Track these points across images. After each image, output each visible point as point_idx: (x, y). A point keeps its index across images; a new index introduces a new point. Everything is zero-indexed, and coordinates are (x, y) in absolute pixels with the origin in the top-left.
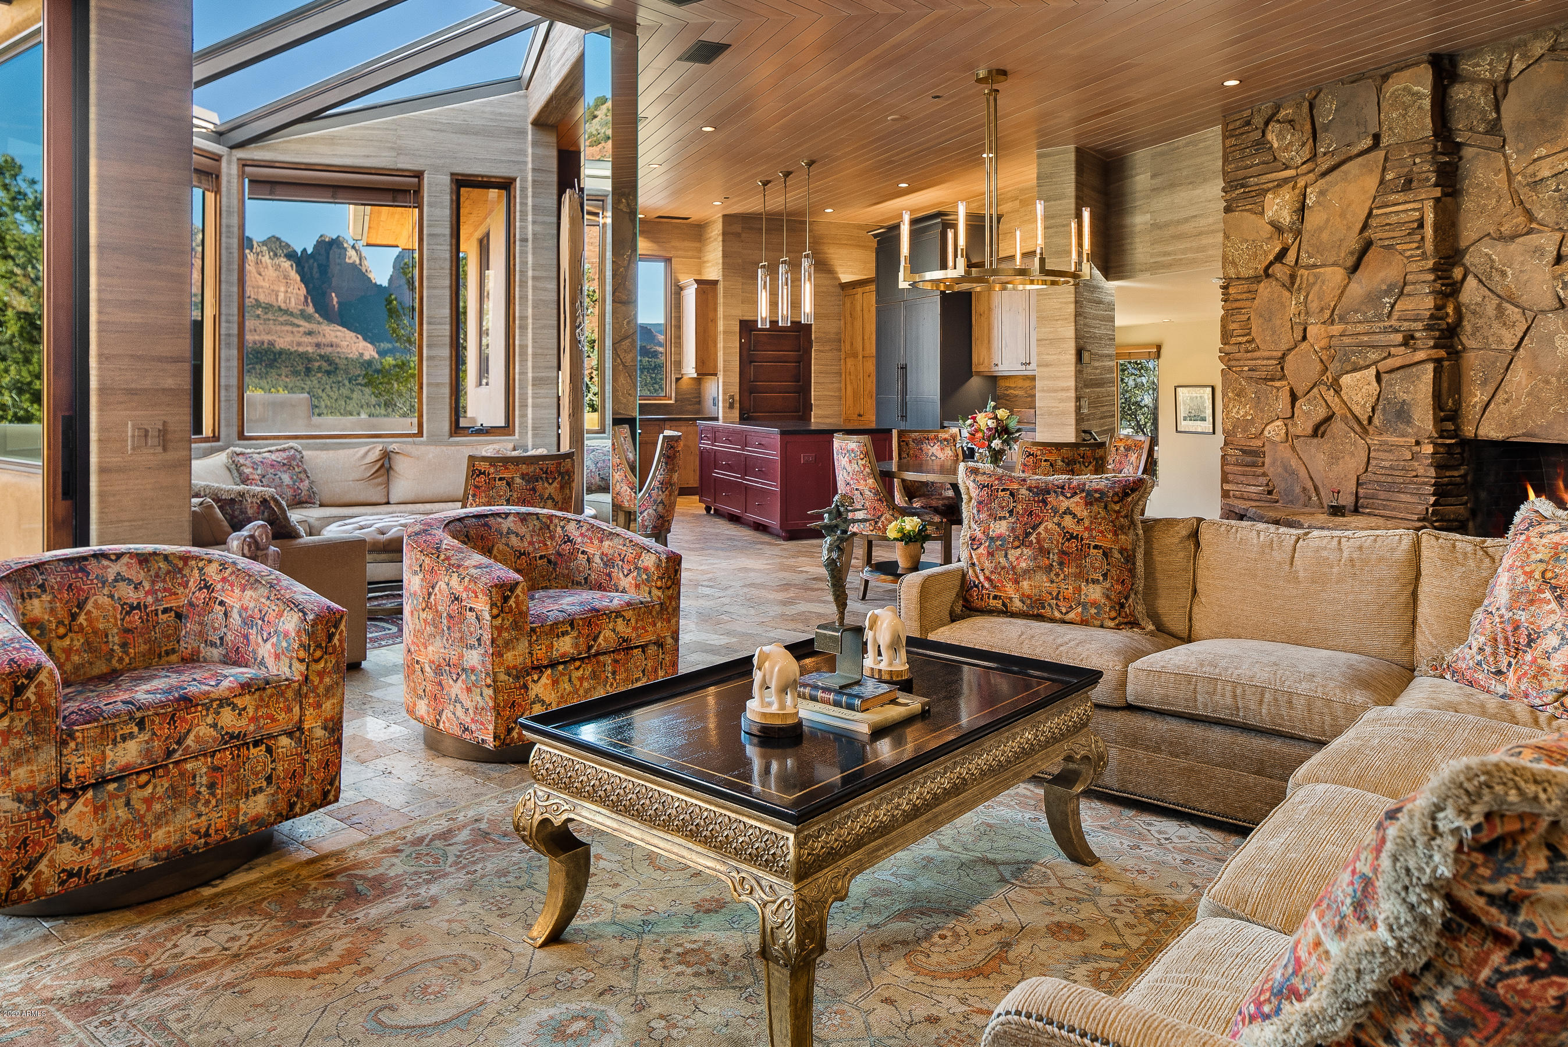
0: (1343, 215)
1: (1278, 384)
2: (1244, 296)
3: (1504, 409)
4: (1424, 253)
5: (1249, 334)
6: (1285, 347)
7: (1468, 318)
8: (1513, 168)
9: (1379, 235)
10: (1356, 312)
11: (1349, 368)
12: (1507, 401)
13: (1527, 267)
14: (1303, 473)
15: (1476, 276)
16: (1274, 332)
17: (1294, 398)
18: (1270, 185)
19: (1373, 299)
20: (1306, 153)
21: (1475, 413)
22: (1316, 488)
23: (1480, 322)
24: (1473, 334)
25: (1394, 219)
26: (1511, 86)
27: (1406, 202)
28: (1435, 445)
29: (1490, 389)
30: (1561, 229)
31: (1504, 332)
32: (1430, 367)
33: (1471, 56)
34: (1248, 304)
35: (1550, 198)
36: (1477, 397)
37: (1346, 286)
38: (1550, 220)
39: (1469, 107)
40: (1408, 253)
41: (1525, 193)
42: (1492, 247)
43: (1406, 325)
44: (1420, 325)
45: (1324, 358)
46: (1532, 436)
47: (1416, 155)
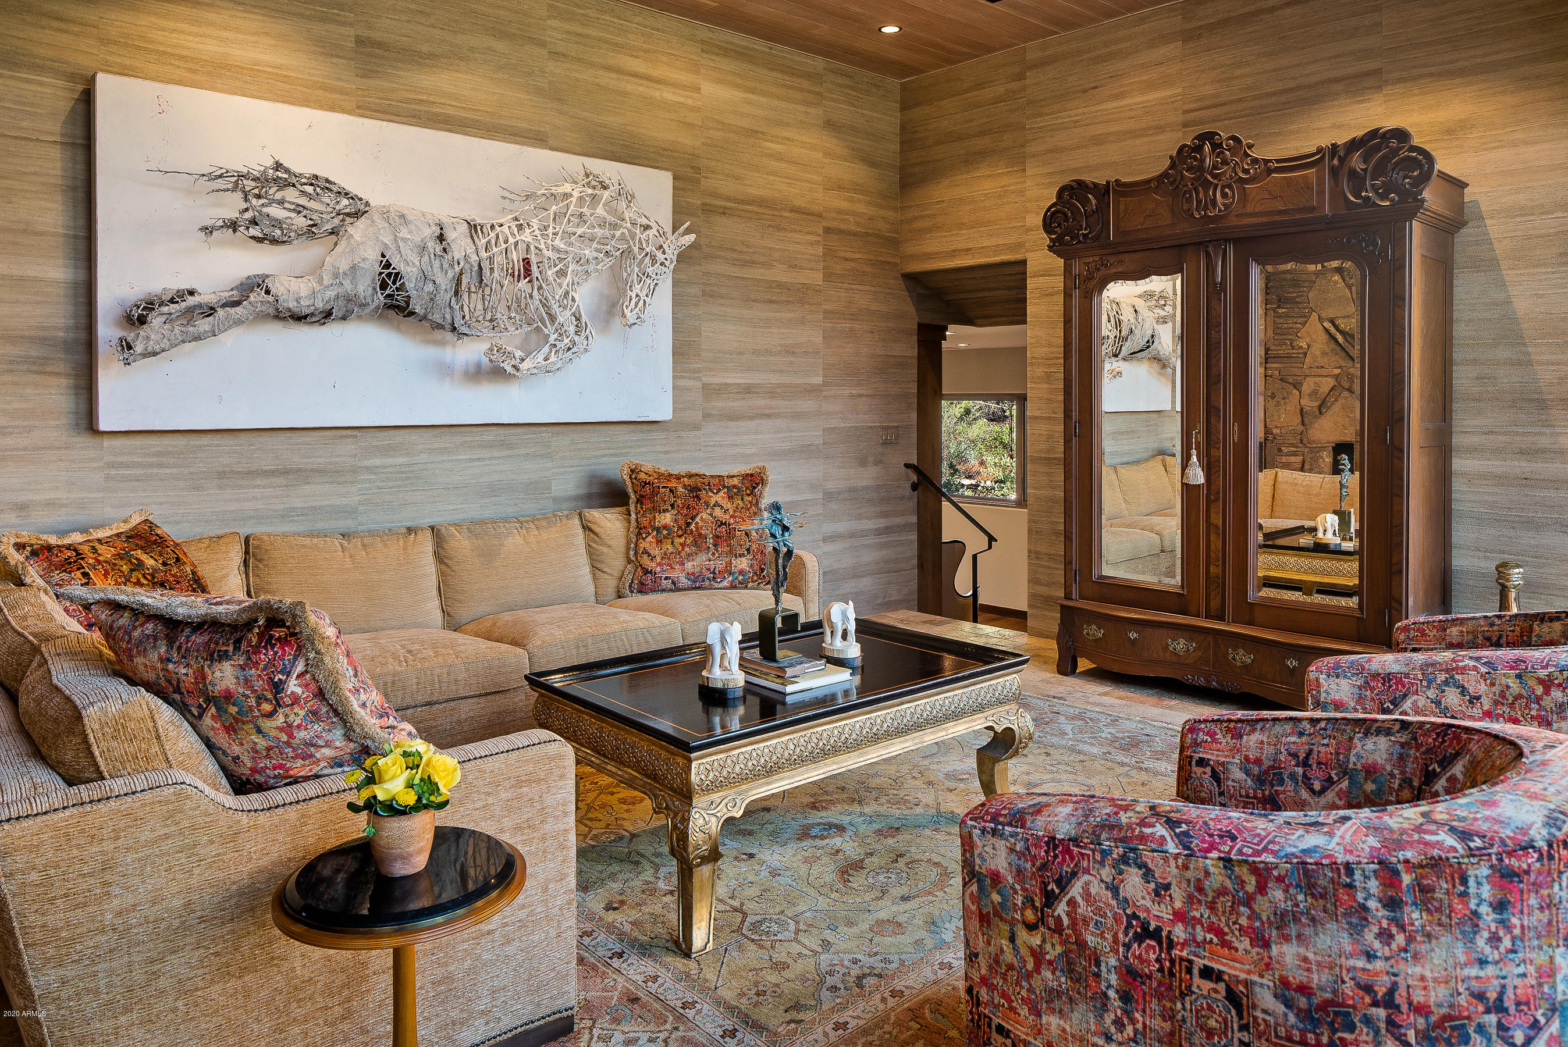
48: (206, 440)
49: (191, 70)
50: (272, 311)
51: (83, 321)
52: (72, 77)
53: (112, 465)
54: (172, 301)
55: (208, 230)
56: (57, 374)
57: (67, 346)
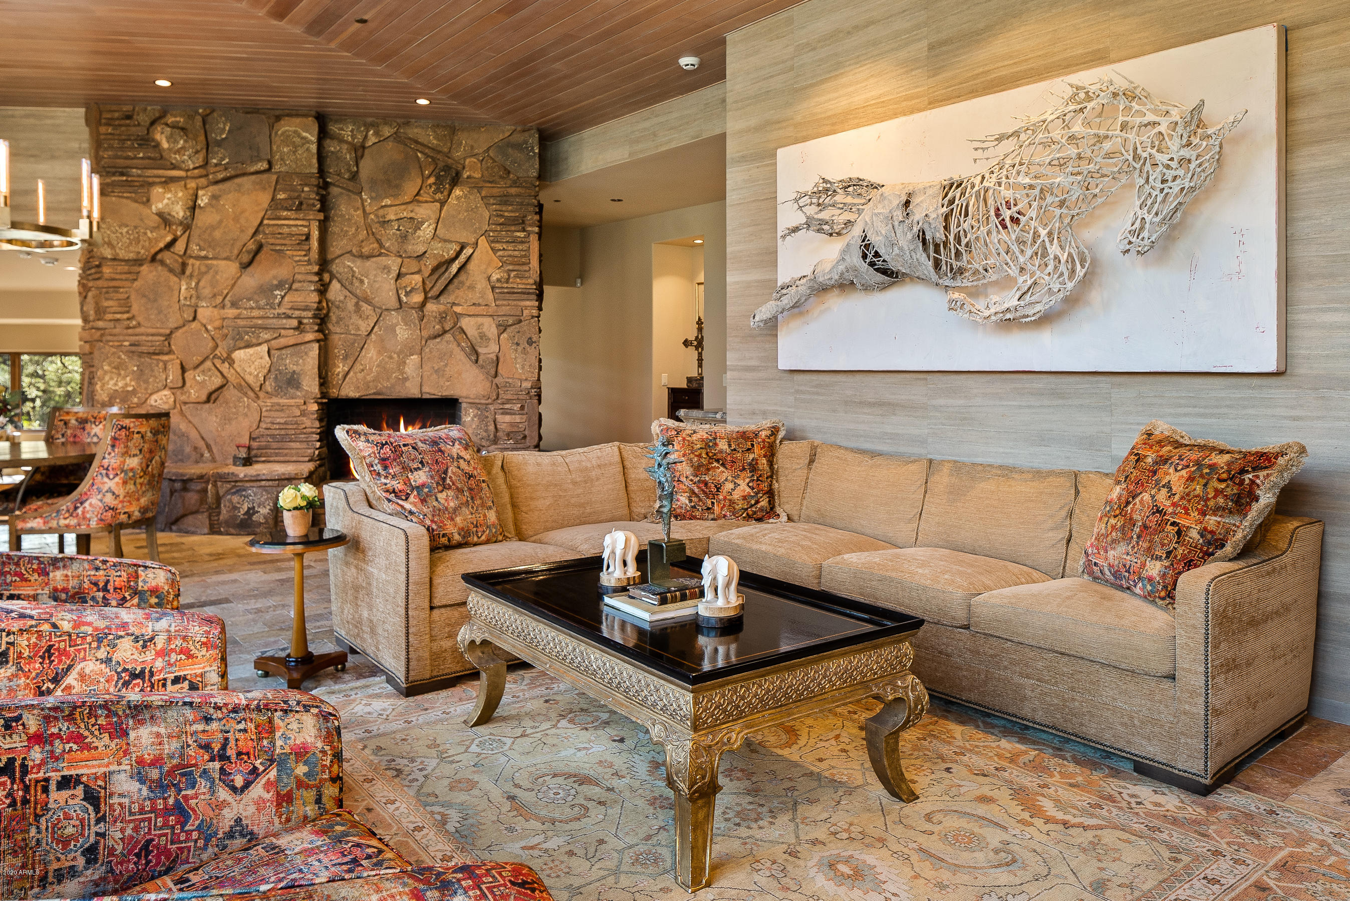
0: (236, 219)
1: (165, 358)
2: (124, 277)
3: (360, 376)
4: (309, 260)
5: (128, 312)
6: (172, 324)
7: (334, 309)
8: (368, 209)
9: (272, 241)
10: (249, 300)
11: (243, 345)
12: (363, 370)
13: (379, 279)
14: (193, 434)
15: (339, 281)
16: (160, 312)
17: (183, 370)
18: (158, 180)
19: (266, 290)
20: (199, 161)
21: (339, 379)
22: (209, 447)
23: (343, 315)
24: (337, 322)
25: (286, 230)
26: (366, 151)
27: (297, 219)
28: (319, 404)
29: (350, 362)
30: (401, 256)
31: (360, 322)
32: (316, 346)
33: (336, 121)
34: (128, 284)
35: (394, 234)
36: (340, 368)
37: (238, 278)
38: (394, 249)
39: (338, 158)
40: (297, 258)
41: (376, 228)
42: (353, 262)
43: (297, 313)
44: (310, 314)
45: (217, 336)
46: (379, 394)
47: (306, 185)
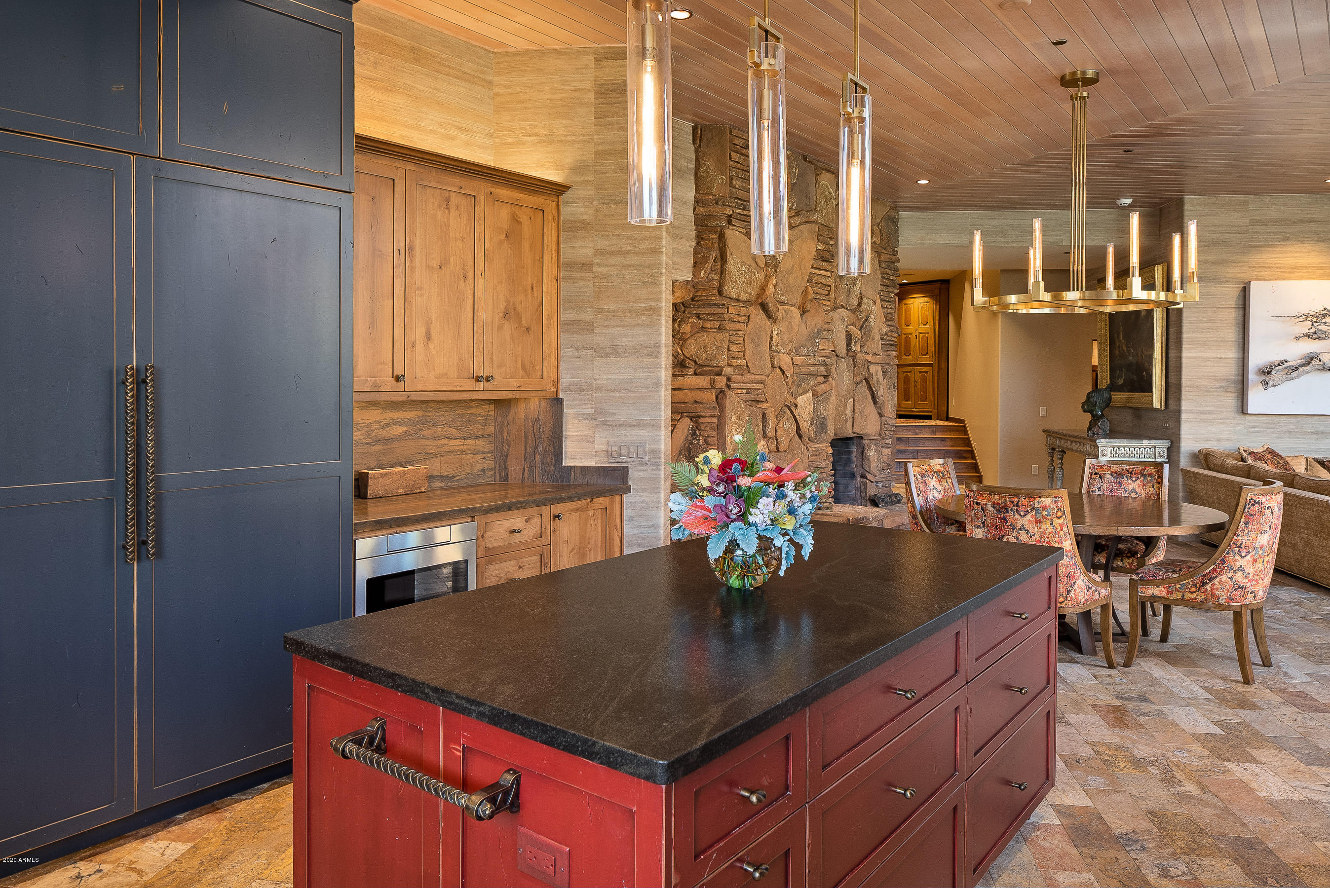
48: (1284, 418)
49: (1282, 272)
50: (1321, 368)
51: (1241, 372)
52: (1239, 283)
53: (1249, 426)
54: (1279, 365)
55: (1297, 338)
56: (1231, 392)
57: (1235, 382)
